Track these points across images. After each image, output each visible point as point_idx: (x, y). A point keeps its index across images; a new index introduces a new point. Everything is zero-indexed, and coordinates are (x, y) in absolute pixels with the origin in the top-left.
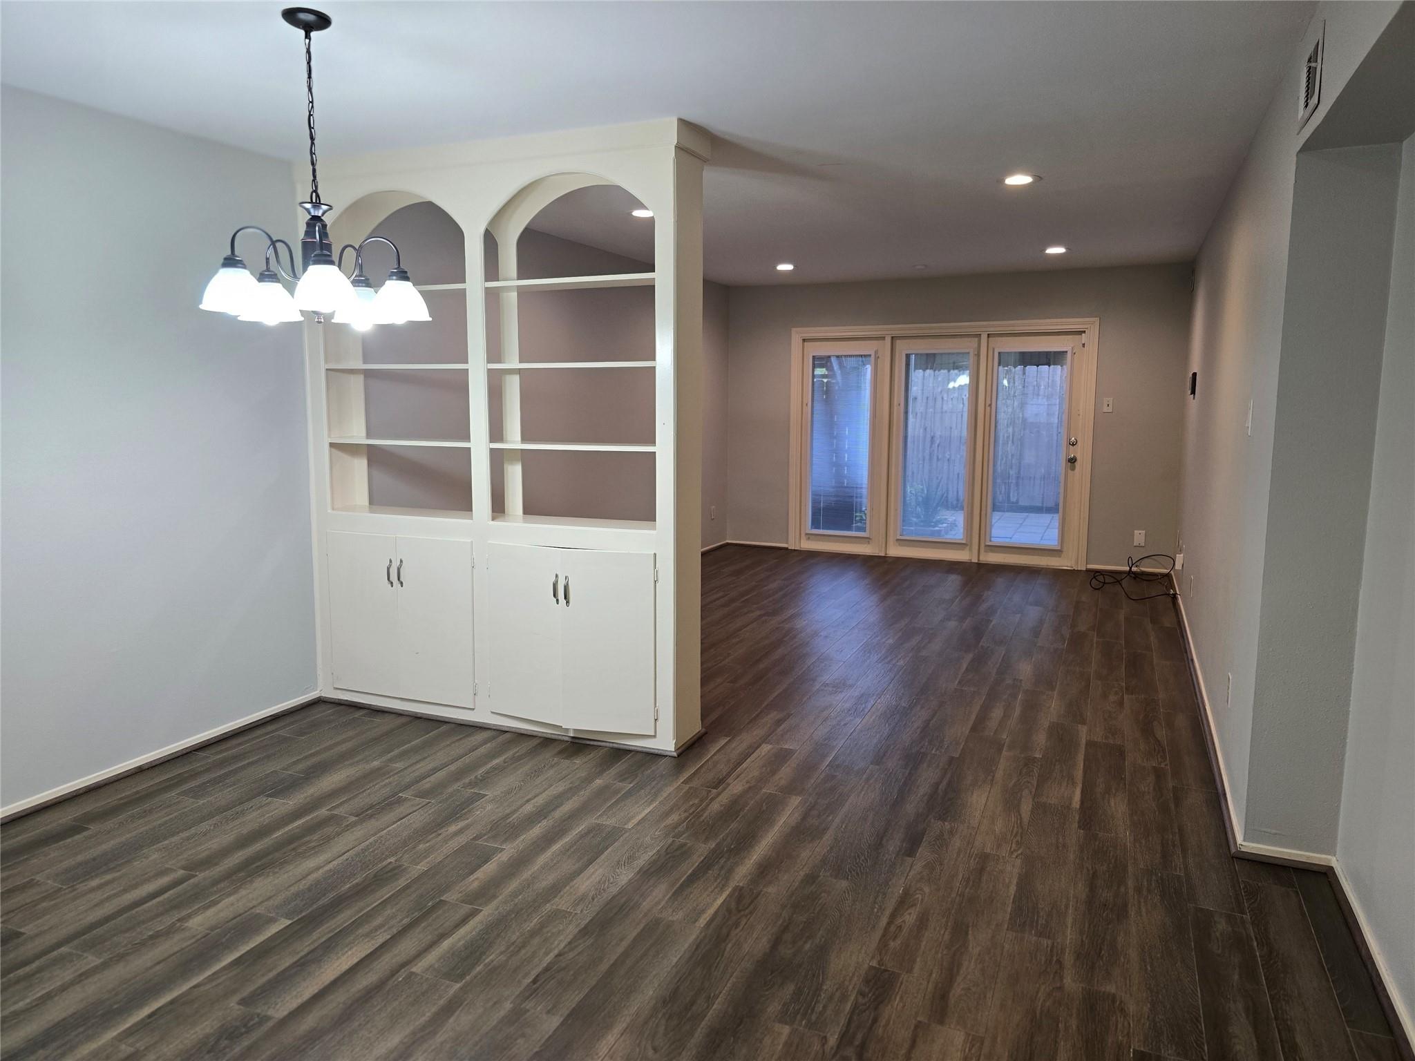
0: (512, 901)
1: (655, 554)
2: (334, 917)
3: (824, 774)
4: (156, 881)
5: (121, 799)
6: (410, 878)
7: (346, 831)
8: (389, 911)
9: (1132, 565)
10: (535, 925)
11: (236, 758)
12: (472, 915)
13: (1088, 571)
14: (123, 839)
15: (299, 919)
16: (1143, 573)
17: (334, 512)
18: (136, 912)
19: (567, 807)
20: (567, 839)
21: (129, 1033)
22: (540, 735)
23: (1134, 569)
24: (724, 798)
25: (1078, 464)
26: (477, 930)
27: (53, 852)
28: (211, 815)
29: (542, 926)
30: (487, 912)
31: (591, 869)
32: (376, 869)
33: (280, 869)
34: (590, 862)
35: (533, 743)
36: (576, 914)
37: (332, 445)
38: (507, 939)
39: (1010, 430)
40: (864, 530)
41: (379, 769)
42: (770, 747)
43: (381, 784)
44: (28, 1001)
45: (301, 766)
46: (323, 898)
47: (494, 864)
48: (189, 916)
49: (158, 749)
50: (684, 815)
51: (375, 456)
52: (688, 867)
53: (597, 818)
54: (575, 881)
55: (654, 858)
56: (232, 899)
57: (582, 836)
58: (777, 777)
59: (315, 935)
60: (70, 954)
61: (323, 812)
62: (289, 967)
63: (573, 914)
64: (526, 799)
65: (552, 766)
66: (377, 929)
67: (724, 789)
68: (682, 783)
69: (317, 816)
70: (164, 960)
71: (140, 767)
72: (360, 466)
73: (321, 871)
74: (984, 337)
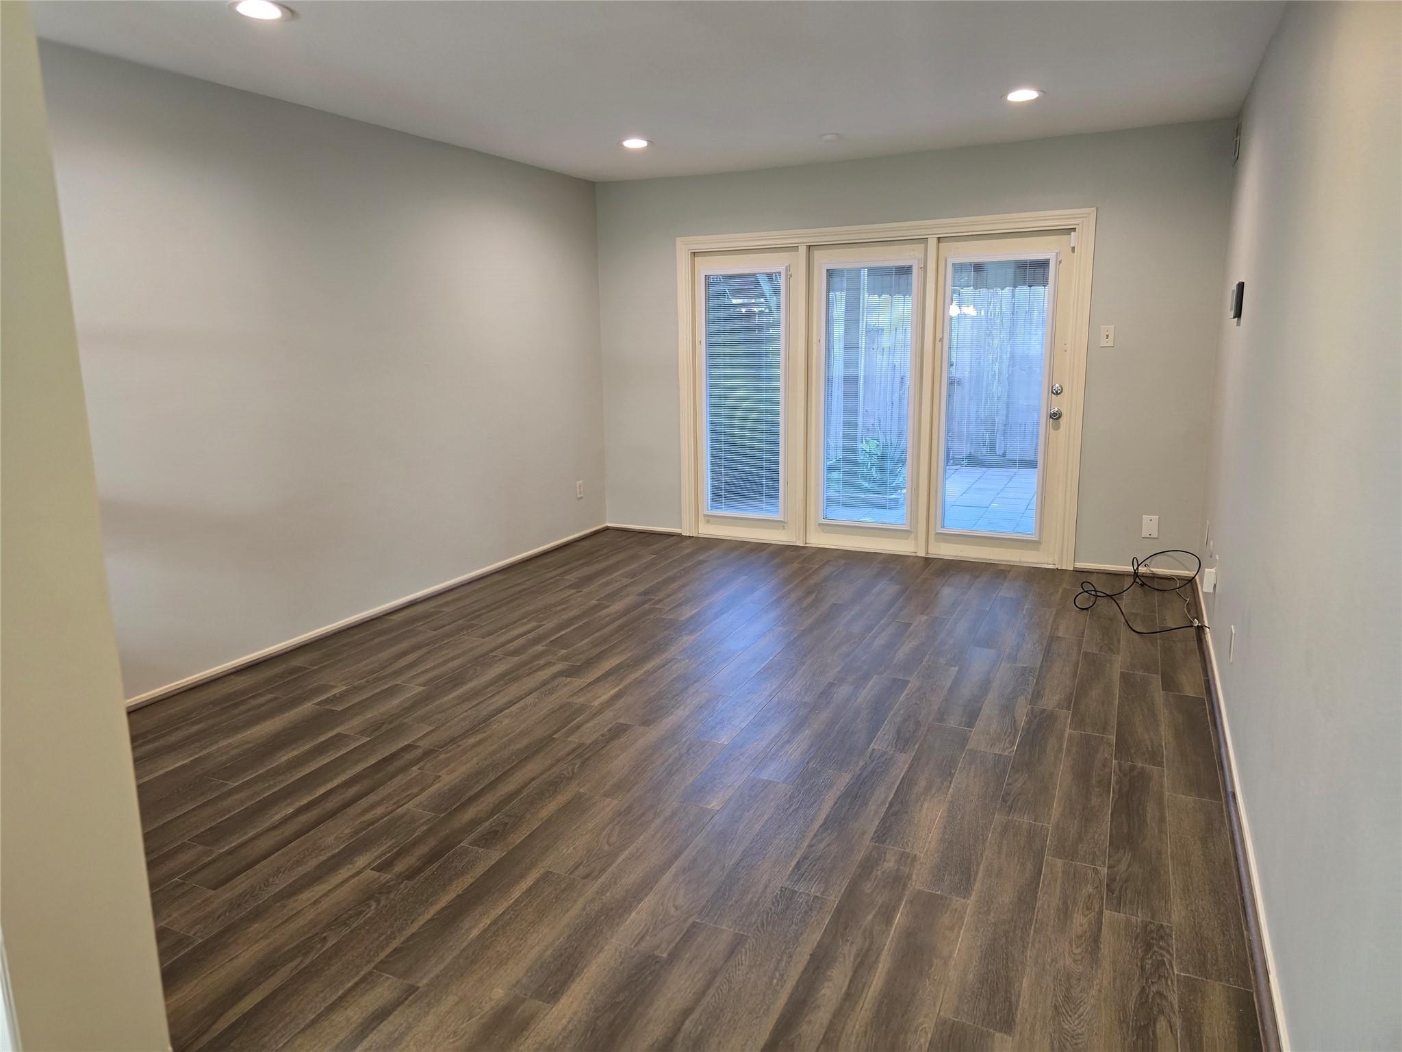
9: (1138, 566)
13: (1077, 572)
16: (1154, 577)
23: (1142, 569)
25: (1063, 421)
39: (996, 368)
40: (775, 510)
74: (932, 242)
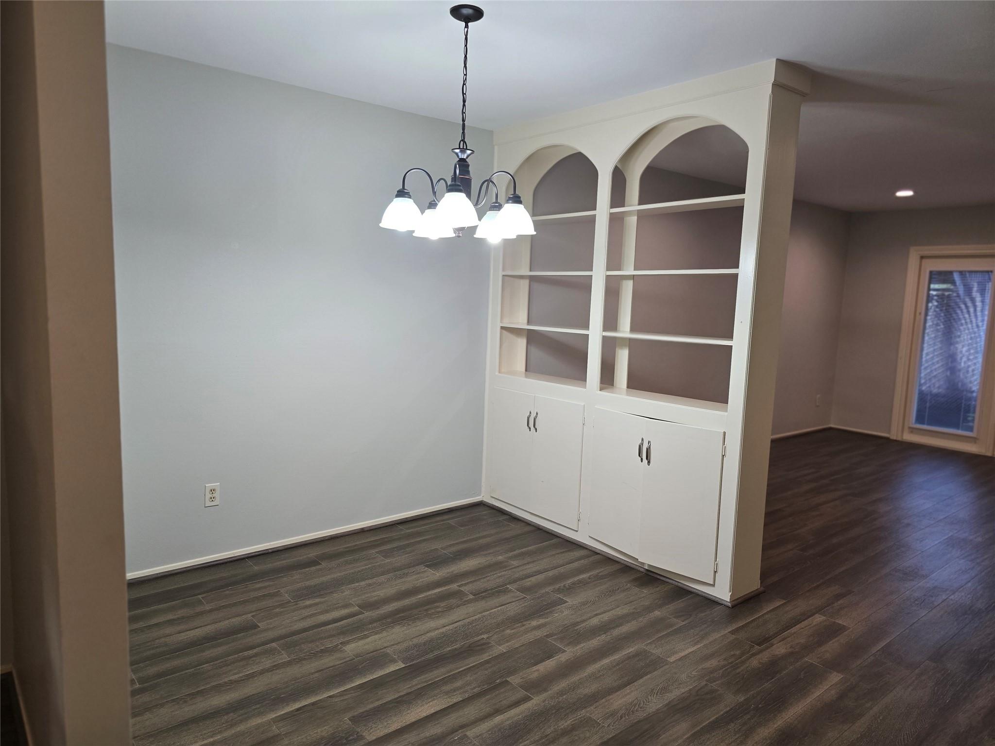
0: (558, 698)
1: (725, 433)
2: (432, 671)
3: (872, 658)
4: (340, 611)
5: (346, 548)
6: (492, 655)
7: (464, 605)
8: (469, 678)
10: (568, 726)
11: (419, 534)
12: (524, 700)
14: (335, 576)
15: (410, 665)
17: (500, 375)
18: (321, 630)
19: (625, 629)
20: (617, 657)
21: (282, 718)
22: (622, 562)
24: (765, 657)
26: (524, 715)
27: (296, 575)
28: (388, 572)
29: (573, 728)
30: (536, 702)
31: (627, 690)
32: (472, 640)
33: (413, 623)
34: (629, 683)
35: (616, 567)
36: (603, 726)
37: (502, 328)
38: (543, 730)
40: (971, 429)
41: (501, 562)
42: (823, 618)
43: (498, 575)
44: (241, 675)
45: (453, 549)
46: (431, 653)
47: (554, 662)
48: (348, 642)
49: (374, 519)
50: (722, 663)
51: (533, 338)
52: (711, 715)
53: (647, 645)
54: (611, 697)
55: (683, 695)
56: (377, 637)
57: (629, 657)
58: (823, 649)
59: (415, 681)
60: (276, 649)
61: (454, 587)
62: (390, 701)
63: (601, 726)
64: (596, 613)
65: (624, 591)
66: (455, 690)
67: (767, 648)
68: (729, 632)
69: (449, 589)
70: (322, 670)
71: (362, 529)
72: (521, 343)
73: (437, 632)
